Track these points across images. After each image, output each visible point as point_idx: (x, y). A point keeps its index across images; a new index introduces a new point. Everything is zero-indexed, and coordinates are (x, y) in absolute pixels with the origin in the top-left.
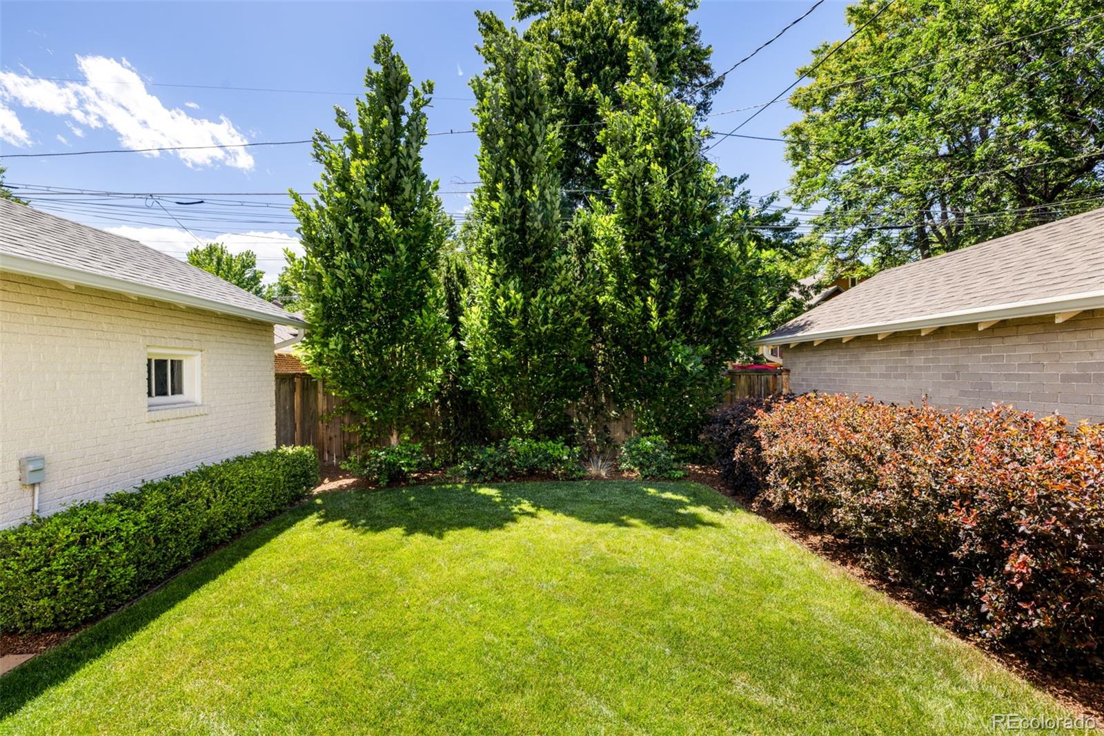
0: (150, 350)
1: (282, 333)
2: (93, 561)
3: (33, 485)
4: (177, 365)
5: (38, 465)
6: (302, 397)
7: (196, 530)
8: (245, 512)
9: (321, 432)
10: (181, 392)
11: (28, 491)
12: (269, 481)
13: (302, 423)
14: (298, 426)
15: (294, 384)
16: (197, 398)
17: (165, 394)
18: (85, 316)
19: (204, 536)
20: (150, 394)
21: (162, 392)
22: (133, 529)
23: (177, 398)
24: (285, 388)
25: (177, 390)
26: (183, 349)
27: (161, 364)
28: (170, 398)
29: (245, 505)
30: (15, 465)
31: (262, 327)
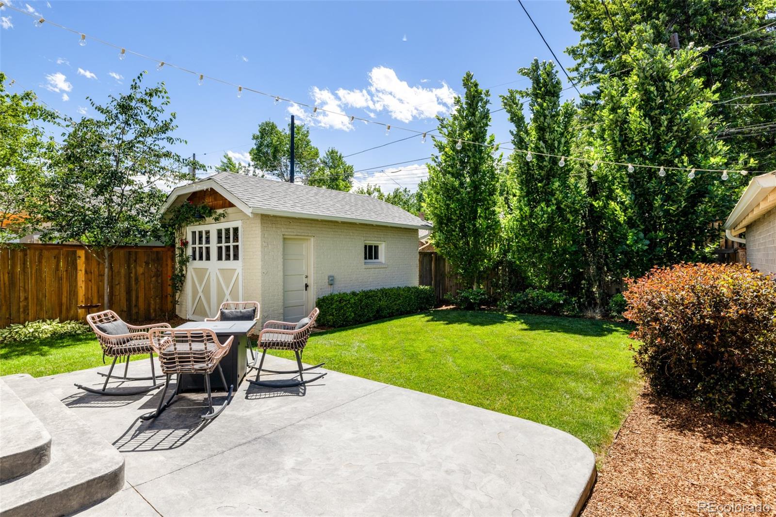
0: (366, 242)
1: (422, 233)
2: (342, 308)
3: (331, 285)
4: (376, 247)
5: (332, 278)
6: (435, 264)
7: (375, 308)
8: (395, 308)
9: (447, 283)
10: (378, 259)
11: (330, 286)
12: (406, 297)
13: (436, 276)
14: (433, 278)
15: (432, 257)
16: (383, 261)
17: (372, 259)
18: (345, 231)
19: (378, 311)
20: (366, 258)
21: (371, 258)
22: (353, 301)
23: (376, 261)
24: (426, 259)
25: (376, 257)
26: (377, 241)
27: (371, 247)
28: (374, 260)
29: (395, 304)
30: (327, 278)
31: (412, 231)
